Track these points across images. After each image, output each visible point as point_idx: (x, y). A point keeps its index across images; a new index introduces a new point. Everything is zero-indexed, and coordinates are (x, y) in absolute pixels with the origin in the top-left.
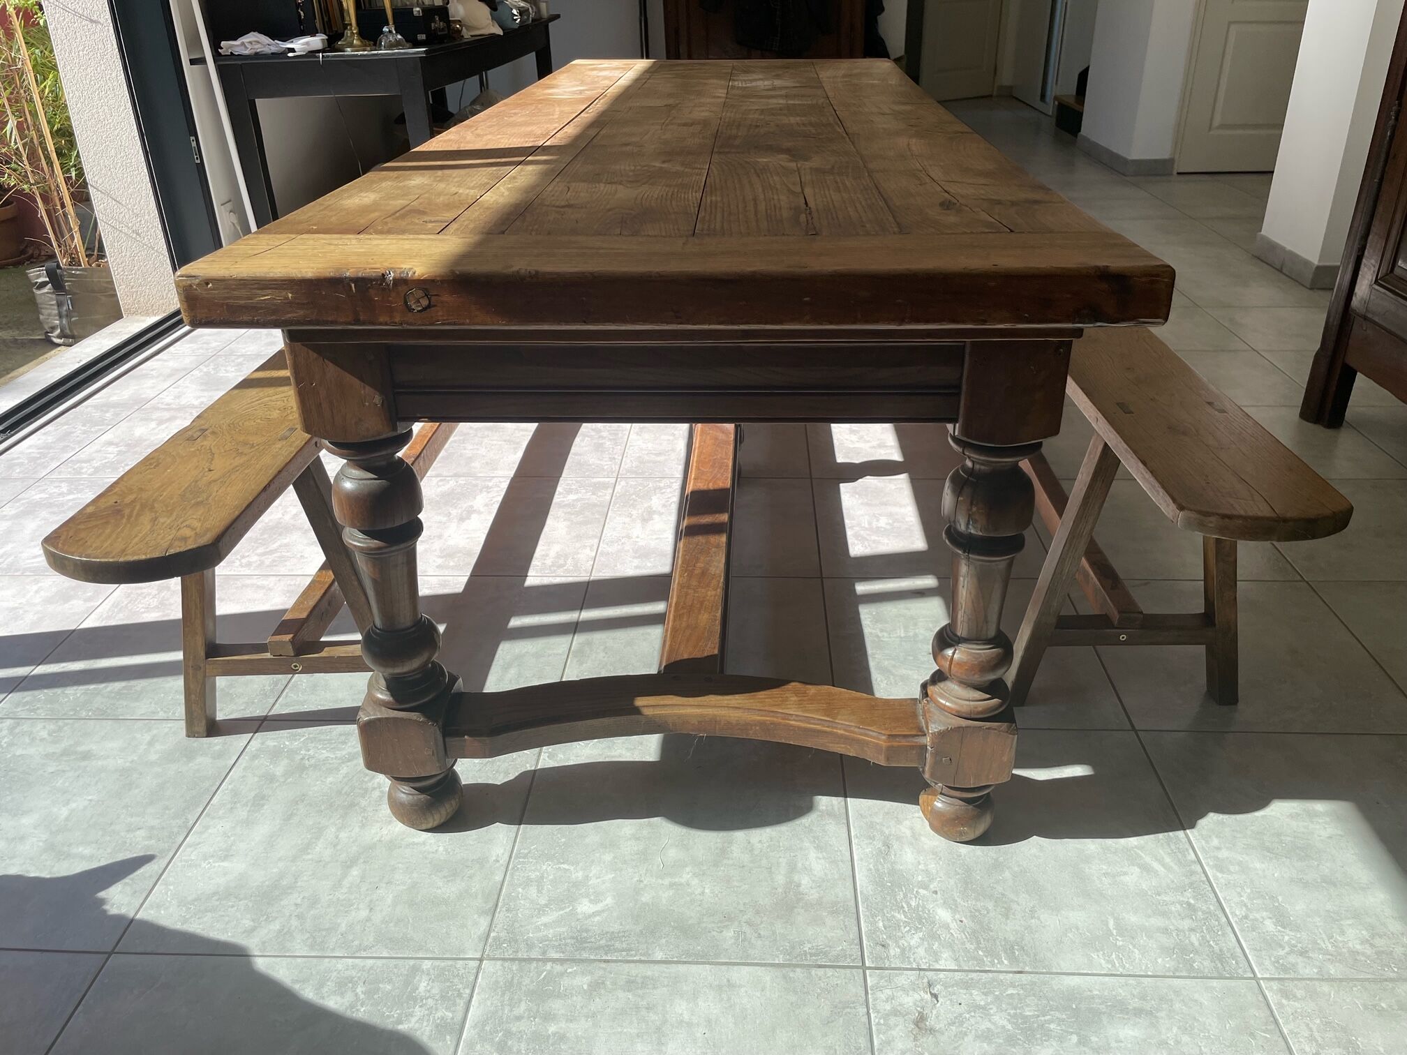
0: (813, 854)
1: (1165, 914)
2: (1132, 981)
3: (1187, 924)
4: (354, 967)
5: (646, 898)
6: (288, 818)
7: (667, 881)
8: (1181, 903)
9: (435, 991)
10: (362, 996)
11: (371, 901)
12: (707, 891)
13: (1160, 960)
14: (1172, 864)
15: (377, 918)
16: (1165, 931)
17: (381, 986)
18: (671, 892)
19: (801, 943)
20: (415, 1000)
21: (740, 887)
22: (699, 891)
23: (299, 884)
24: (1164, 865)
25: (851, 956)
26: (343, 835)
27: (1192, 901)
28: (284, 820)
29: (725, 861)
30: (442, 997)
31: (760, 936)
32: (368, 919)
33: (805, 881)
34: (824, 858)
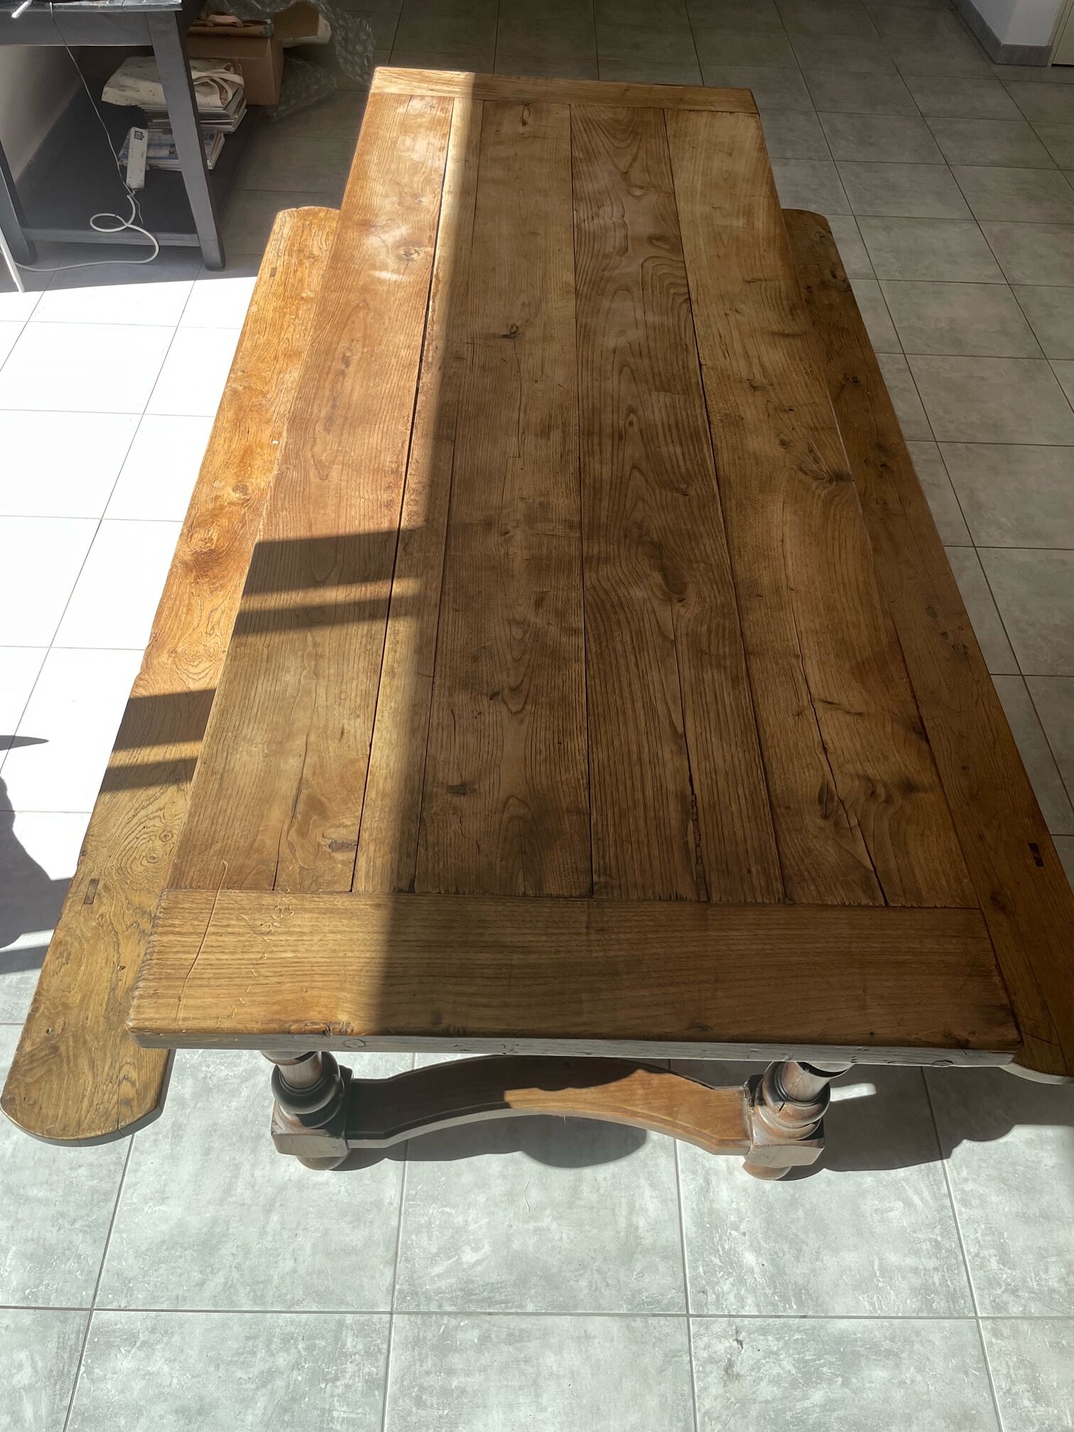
0: (648, 1192)
1: (917, 1253)
2: (886, 1322)
3: (932, 1263)
4: (292, 1322)
5: (516, 1245)
6: (207, 1152)
7: (532, 1225)
8: (930, 1240)
9: (360, 1347)
10: (304, 1353)
11: (294, 1250)
12: (564, 1236)
13: (908, 1301)
14: (928, 1198)
15: (302, 1269)
16: (915, 1271)
17: (317, 1342)
18: (536, 1238)
19: (640, 1292)
20: (345, 1355)
21: (590, 1231)
22: (557, 1237)
23: (231, 1231)
24: (922, 1199)
25: (678, 1303)
26: (258, 1173)
27: (939, 1239)
28: (204, 1155)
29: (578, 1202)
30: (366, 1352)
31: (608, 1285)
32: (295, 1271)
33: (642, 1223)
34: (657, 1197)
